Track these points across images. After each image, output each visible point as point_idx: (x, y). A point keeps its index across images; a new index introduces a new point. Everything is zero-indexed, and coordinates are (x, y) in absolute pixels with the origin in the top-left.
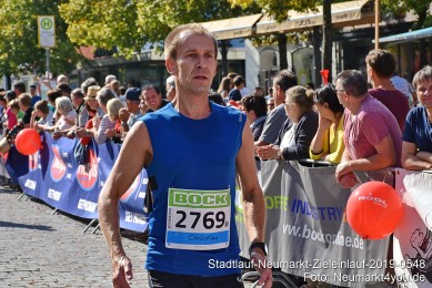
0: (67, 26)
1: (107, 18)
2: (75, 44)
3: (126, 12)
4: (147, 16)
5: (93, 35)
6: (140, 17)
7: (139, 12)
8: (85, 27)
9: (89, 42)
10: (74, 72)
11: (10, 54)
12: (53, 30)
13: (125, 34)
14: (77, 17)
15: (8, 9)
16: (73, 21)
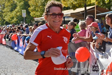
0: (30, 12)
2: (32, 17)
5: (36, 15)
8: (34, 13)
9: (35, 16)
10: (33, 24)
11: (18, 19)
12: (25, 13)
14: (32, 10)
16: (31, 11)
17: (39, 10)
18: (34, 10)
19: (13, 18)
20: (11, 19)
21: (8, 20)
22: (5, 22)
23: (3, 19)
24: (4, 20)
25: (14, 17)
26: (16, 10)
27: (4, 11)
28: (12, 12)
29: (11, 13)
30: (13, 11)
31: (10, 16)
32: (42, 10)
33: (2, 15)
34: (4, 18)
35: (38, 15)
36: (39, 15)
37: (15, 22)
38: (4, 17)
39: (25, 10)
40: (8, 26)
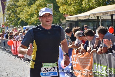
0: (59, 7)
1: (73, 5)
2: (62, 14)
3: (79, 2)
4: (86, 4)
5: (68, 10)
6: (83, 4)
7: (83, 2)
8: (65, 7)
9: (67, 13)
10: (63, 24)
13: (79, 10)
14: (63, 4)
15: (40, 2)
16: (61, 5)
17: (72, 3)
18: (65, 4)
19: (32, 15)
20: (29, 17)
21: (25, 18)
22: (20, 21)
23: (17, 16)
24: (19, 19)
25: (34, 14)
26: (37, 3)
27: (18, 4)
28: (31, 6)
29: (29, 8)
30: (32, 4)
31: (28, 12)
32: (77, 4)
33: (16, 11)
34: (19, 16)
35: (71, 12)
36: (73, 11)
37: (35, 22)
38: (18, 13)
39: (52, 4)
40: (25, 28)
